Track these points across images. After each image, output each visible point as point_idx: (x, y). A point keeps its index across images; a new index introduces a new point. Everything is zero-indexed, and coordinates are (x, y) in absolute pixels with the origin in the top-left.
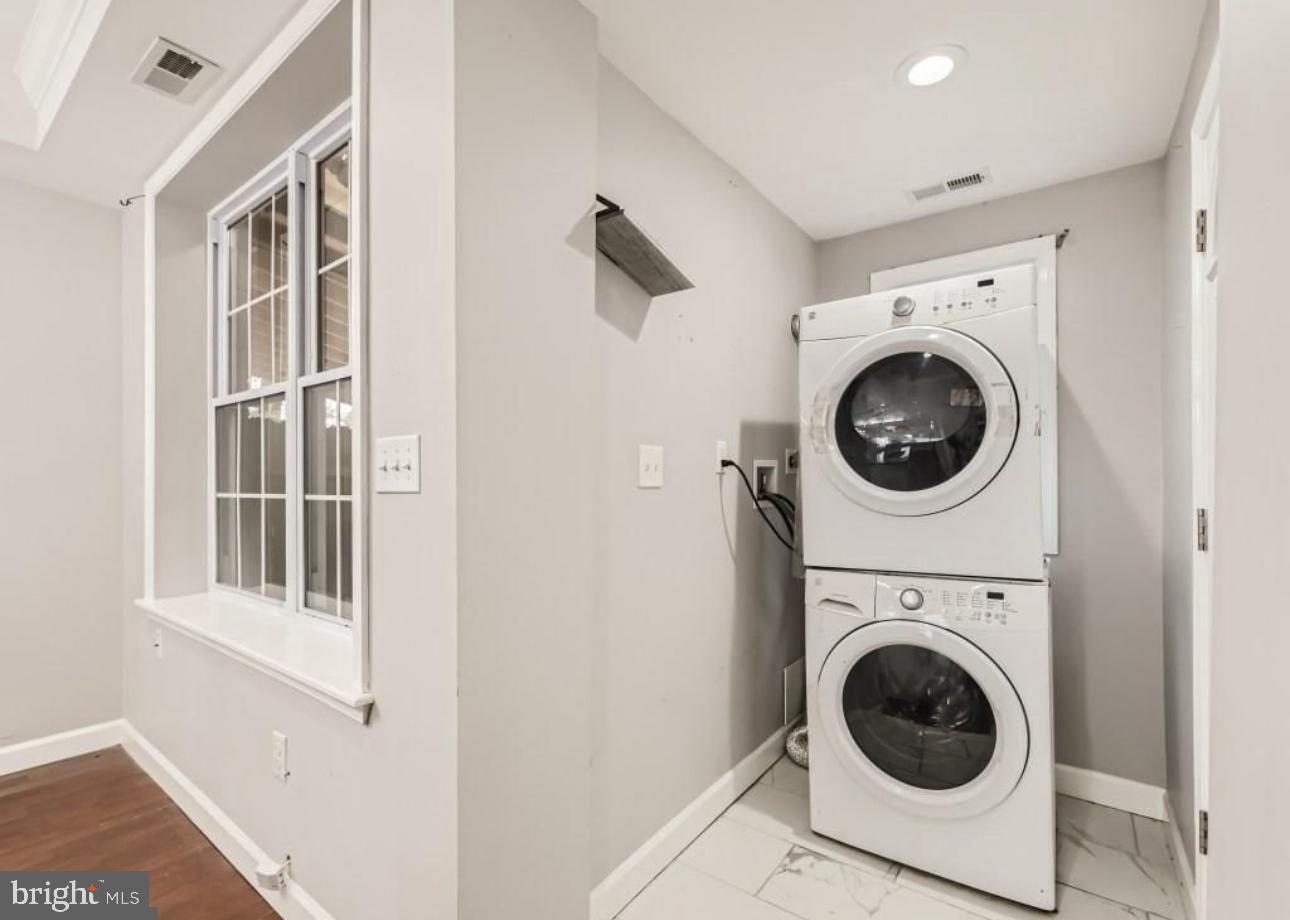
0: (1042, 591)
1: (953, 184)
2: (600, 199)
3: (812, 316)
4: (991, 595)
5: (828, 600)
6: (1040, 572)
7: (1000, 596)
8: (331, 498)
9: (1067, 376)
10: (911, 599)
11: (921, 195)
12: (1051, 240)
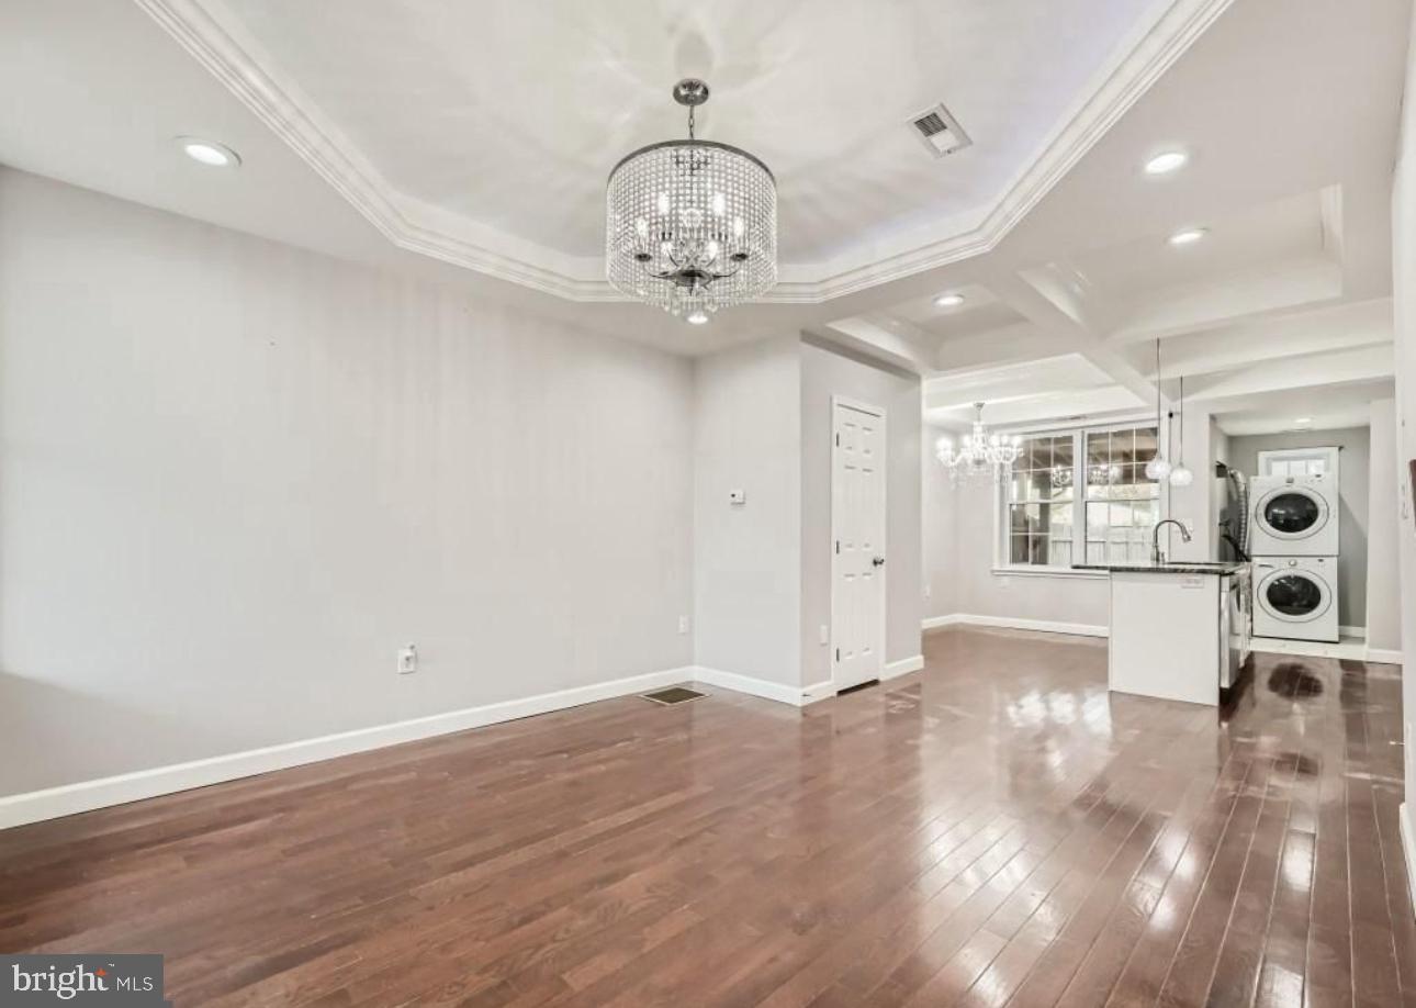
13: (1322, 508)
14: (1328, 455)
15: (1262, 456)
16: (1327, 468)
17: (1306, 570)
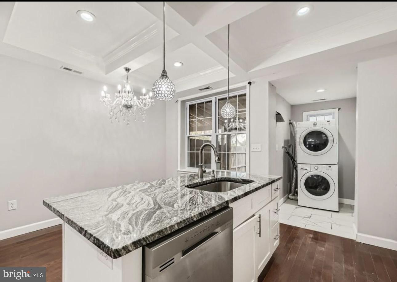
0: (337, 166)
1: (320, 100)
2: (276, 112)
3: (299, 124)
4: (329, 167)
5: (302, 169)
6: (336, 164)
7: (330, 167)
8: (225, 152)
9: (340, 132)
10: (316, 168)
11: (314, 101)
12: (337, 109)
13: (330, 139)
14: (334, 113)
15: (305, 114)
16: (333, 118)
17: (322, 171)
